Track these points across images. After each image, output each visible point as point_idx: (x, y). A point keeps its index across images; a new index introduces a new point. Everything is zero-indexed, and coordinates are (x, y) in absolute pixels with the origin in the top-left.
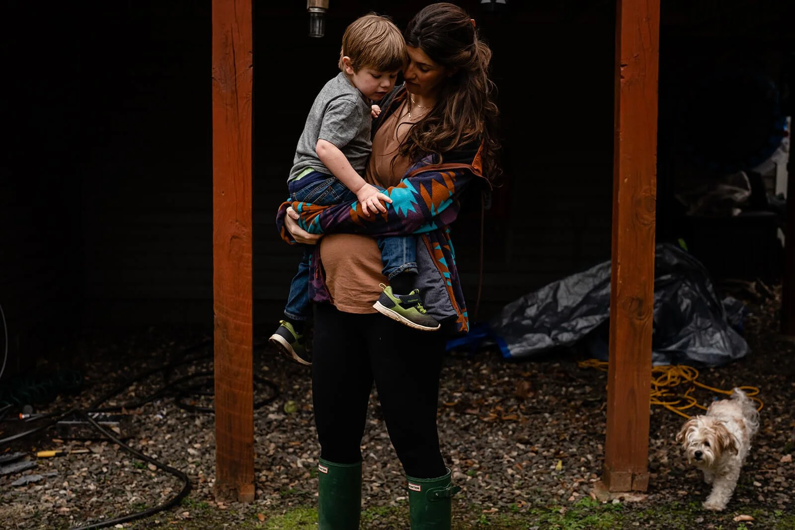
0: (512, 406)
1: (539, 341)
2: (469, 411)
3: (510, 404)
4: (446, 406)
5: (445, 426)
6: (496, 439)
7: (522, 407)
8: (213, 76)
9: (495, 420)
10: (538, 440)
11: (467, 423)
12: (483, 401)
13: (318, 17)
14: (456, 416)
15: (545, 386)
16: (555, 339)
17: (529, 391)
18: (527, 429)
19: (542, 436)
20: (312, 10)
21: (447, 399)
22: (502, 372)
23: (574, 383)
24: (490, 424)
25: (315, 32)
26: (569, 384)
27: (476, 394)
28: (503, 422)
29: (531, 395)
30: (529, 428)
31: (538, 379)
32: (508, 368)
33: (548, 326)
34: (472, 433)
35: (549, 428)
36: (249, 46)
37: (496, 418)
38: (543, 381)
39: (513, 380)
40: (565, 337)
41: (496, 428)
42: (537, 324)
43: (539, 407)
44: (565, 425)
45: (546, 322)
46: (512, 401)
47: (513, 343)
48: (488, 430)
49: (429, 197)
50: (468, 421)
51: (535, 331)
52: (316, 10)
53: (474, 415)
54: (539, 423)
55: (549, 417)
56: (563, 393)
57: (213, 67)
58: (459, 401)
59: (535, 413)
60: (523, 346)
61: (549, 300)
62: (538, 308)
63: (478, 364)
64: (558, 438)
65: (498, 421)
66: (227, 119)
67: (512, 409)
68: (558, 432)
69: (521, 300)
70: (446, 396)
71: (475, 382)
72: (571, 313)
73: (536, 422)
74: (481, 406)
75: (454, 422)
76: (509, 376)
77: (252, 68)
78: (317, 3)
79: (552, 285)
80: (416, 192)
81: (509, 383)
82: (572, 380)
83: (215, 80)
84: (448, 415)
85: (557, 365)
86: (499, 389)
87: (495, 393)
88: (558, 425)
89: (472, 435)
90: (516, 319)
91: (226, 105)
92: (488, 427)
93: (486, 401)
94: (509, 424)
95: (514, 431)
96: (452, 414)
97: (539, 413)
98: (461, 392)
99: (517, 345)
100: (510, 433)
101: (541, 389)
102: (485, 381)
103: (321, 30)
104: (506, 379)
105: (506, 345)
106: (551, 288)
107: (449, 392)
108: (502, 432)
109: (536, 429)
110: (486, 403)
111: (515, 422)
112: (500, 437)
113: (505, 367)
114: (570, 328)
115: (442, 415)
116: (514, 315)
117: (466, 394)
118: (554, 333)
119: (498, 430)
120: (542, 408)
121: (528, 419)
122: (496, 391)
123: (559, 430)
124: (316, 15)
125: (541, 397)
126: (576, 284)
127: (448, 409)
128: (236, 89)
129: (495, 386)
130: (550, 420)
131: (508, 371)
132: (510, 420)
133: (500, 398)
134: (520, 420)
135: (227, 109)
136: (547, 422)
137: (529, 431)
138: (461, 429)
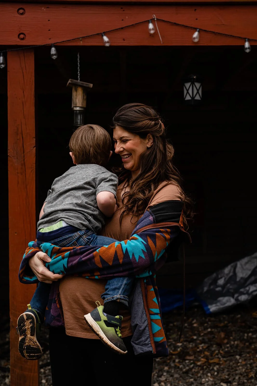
0: (215, 351)
1: (227, 301)
2: (188, 358)
3: (213, 349)
4: (172, 355)
5: (173, 371)
6: (207, 380)
7: (221, 352)
8: (8, 154)
9: (204, 364)
10: (234, 379)
11: (187, 368)
12: (196, 348)
13: (79, 113)
14: (179, 362)
15: (234, 333)
16: (237, 300)
17: (224, 338)
18: (226, 370)
19: (236, 374)
20: (75, 109)
21: (173, 349)
22: (206, 325)
23: (251, 330)
24: (201, 367)
25: (78, 123)
26: (248, 330)
27: (191, 343)
28: (210, 364)
29: (226, 341)
30: (228, 369)
31: (229, 328)
32: (210, 321)
33: (232, 291)
34: (191, 375)
35: (240, 367)
36: (33, 133)
37: (205, 362)
38: (232, 329)
39: (213, 330)
40: (243, 298)
41: (206, 370)
42: (225, 290)
43: (232, 351)
44: (251, 364)
45: (231, 289)
46: (214, 348)
47: (211, 304)
48: (201, 372)
49: (154, 246)
50: (188, 366)
51: (224, 295)
52: (78, 109)
53: (191, 360)
54: (233, 364)
55: (240, 359)
56: (245, 338)
57: (8, 149)
58: (181, 350)
59: (230, 356)
60: (218, 306)
61: (231, 274)
62: (225, 279)
63: (191, 319)
64: (247, 375)
65: (207, 364)
66: (18, 183)
67: (215, 354)
68: (247, 371)
69: (214, 275)
70: (172, 347)
71: (190, 333)
72: (245, 282)
73: (231, 363)
74: (195, 353)
75: (178, 367)
76: (211, 328)
77: (35, 148)
78: (78, 104)
79: (232, 264)
80: (145, 243)
81: (211, 333)
82: (250, 327)
83: (10, 157)
84: (174, 361)
85: (239, 316)
86: (205, 338)
87: (203, 342)
88: (246, 365)
89: (191, 378)
90: (212, 287)
91: (18, 173)
92: (201, 370)
93: (198, 348)
94: (214, 366)
95: (218, 371)
96: (177, 361)
97: (233, 356)
98: (181, 342)
99: (214, 305)
100: (216, 373)
101: (232, 336)
102: (196, 332)
103: (81, 121)
104: (209, 330)
105: (207, 306)
106: (232, 267)
107: (174, 343)
108: (210, 373)
109: (232, 369)
110: (198, 350)
111: (218, 364)
112: (209, 378)
113: (207, 320)
114: (245, 292)
115: (170, 362)
116: (211, 284)
117: (185, 343)
118: (236, 296)
119: (208, 372)
120: (234, 352)
121: (226, 361)
122: (203, 339)
123: (247, 369)
124: (78, 112)
125: (232, 343)
126: (246, 263)
127: (174, 357)
128: (24, 163)
129: (203, 336)
130: (240, 361)
131: (210, 323)
132: (215, 363)
133: (207, 345)
134: (221, 362)
135: (18, 176)
136: (239, 363)
137: (228, 371)
138: (184, 373)
